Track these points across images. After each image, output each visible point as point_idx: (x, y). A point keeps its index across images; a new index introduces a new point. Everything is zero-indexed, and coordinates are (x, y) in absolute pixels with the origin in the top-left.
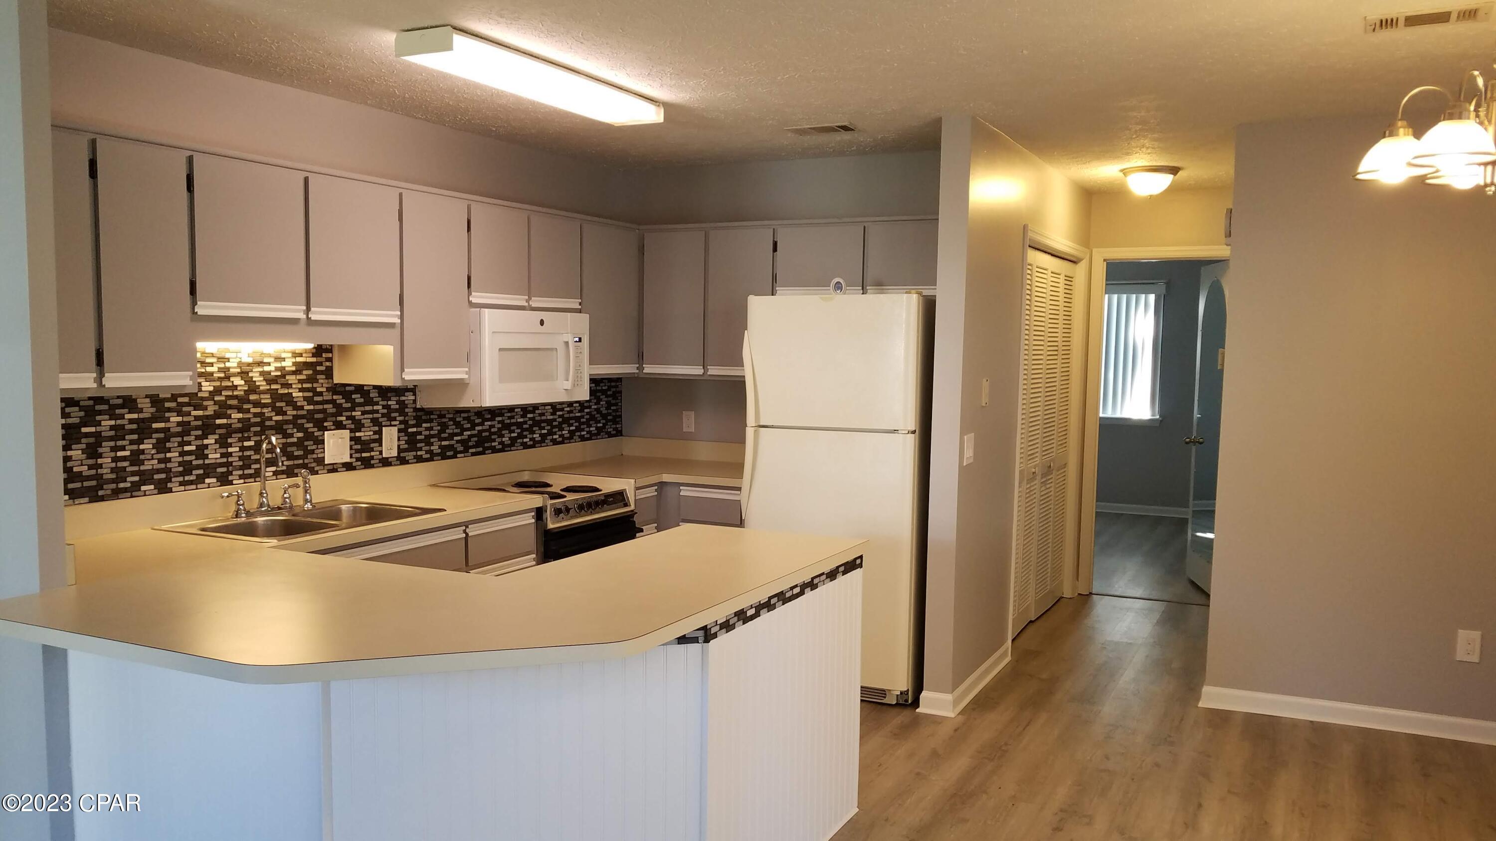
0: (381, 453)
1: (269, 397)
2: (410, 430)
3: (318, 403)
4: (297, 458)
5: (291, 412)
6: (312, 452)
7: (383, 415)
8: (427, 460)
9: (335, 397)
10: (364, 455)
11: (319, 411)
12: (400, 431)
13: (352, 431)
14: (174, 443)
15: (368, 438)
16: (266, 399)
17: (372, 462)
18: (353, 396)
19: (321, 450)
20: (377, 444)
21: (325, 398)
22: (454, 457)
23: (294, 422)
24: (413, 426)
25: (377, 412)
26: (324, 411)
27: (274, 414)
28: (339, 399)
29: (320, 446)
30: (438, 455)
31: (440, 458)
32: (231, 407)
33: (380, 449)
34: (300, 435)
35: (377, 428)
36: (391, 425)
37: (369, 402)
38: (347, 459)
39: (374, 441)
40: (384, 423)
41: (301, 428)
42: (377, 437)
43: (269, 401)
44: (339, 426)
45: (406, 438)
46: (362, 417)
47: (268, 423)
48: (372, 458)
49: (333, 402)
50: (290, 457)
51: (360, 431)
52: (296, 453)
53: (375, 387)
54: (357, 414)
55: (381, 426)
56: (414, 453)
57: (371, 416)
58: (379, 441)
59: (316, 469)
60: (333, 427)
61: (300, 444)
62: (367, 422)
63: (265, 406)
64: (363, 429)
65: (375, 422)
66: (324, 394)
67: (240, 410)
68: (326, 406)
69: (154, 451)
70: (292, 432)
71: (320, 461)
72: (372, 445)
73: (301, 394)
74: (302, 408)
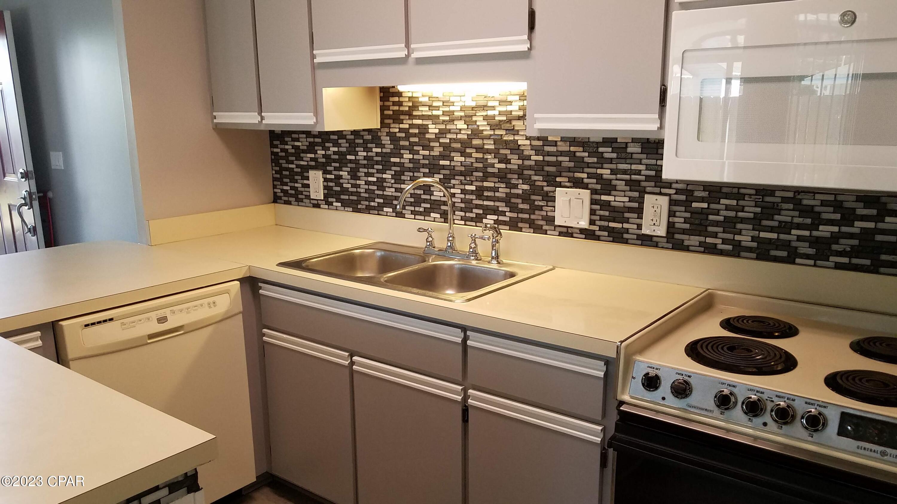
0: (639, 227)
1: (493, 143)
2: (694, 205)
3: (549, 154)
4: (522, 211)
5: (515, 161)
6: (540, 208)
7: (648, 178)
8: (722, 253)
9: (572, 149)
10: (612, 225)
11: (549, 164)
12: (672, 203)
13: (594, 192)
14: (406, 176)
15: (622, 205)
16: (489, 145)
17: (626, 236)
18: (601, 150)
19: (552, 208)
20: (636, 215)
21: (560, 149)
22: (790, 260)
23: (520, 172)
24: (702, 200)
25: (639, 172)
26: (558, 164)
27: (496, 161)
28: (581, 153)
29: (550, 204)
30: (750, 250)
31: (754, 255)
32: (455, 150)
33: (638, 221)
34: (526, 187)
35: (636, 194)
36: (660, 194)
37: (628, 158)
38: (584, 224)
39: (631, 210)
40: (648, 189)
41: (527, 180)
42: (636, 205)
43: (492, 147)
44: (578, 184)
45: (688, 215)
46: (613, 177)
47: (490, 170)
48: (627, 231)
49: (572, 155)
50: (514, 208)
51: (609, 195)
52: (521, 206)
53: (634, 140)
54: (605, 172)
55: (643, 192)
56: (702, 239)
57: (627, 177)
58: (639, 211)
59: (545, 227)
60: (568, 184)
61: (525, 197)
62: (621, 185)
63: (488, 152)
64: (613, 193)
65: (632, 185)
66: (559, 143)
67: (463, 154)
68: (560, 159)
69: (393, 181)
70: (517, 182)
71: (550, 220)
72: (627, 215)
73: (528, 142)
74: (529, 158)
